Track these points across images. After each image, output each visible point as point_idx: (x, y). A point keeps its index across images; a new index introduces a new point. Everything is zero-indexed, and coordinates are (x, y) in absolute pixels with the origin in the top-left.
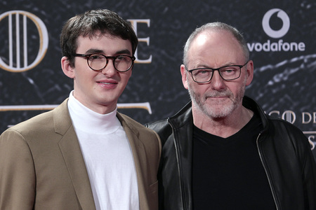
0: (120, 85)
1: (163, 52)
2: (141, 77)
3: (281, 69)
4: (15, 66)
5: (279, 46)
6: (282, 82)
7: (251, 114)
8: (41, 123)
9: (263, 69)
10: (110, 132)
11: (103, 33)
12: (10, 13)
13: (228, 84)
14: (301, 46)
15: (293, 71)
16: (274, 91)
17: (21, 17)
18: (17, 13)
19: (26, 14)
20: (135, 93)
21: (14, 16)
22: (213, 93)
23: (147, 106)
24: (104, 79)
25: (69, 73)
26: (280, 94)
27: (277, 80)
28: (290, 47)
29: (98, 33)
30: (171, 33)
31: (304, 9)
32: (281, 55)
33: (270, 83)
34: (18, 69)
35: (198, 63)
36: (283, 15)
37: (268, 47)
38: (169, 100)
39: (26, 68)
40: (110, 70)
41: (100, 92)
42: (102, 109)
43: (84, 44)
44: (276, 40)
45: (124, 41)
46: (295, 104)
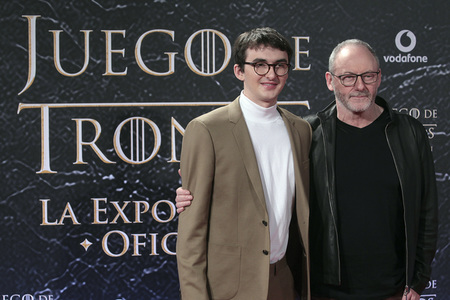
0: (279, 86)
1: (319, 62)
2: (302, 81)
3: (409, 76)
4: (206, 72)
5: (408, 59)
6: (410, 86)
7: (382, 110)
8: (219, 114)
9: (395, 76)
10: (272, 121)
11: (266, 46)
12: (202, 31)
13: (368, 86)
14: (424, 59)
15: (418, 78)
16: (404, 93)
17: (211, 34)
18: (208, 31)
19: (214, 32)
20: (297, 94)
21: (205, 33)
22: (356, 94)
23: (306, 103)
24: (267, 81)
25: (240, 77)
26: (409, 95)
27: (406, 85)
28: (416, 59)
29: (262, 46)
30: (326, 47)
31: (427, 30)
32: (409, 65)
33: (401, 87)
34: (208, 74)
35: (344, 70)
36: (411, 35)
37: (399, 59)
38: (324, 99)
39: (214, 73)
40: (271, 75)
41: (263, 92)
42: (265, 104)
43: (252, 55)
44: (406, 54)
45: (282, 52)
46: (420, 103)
